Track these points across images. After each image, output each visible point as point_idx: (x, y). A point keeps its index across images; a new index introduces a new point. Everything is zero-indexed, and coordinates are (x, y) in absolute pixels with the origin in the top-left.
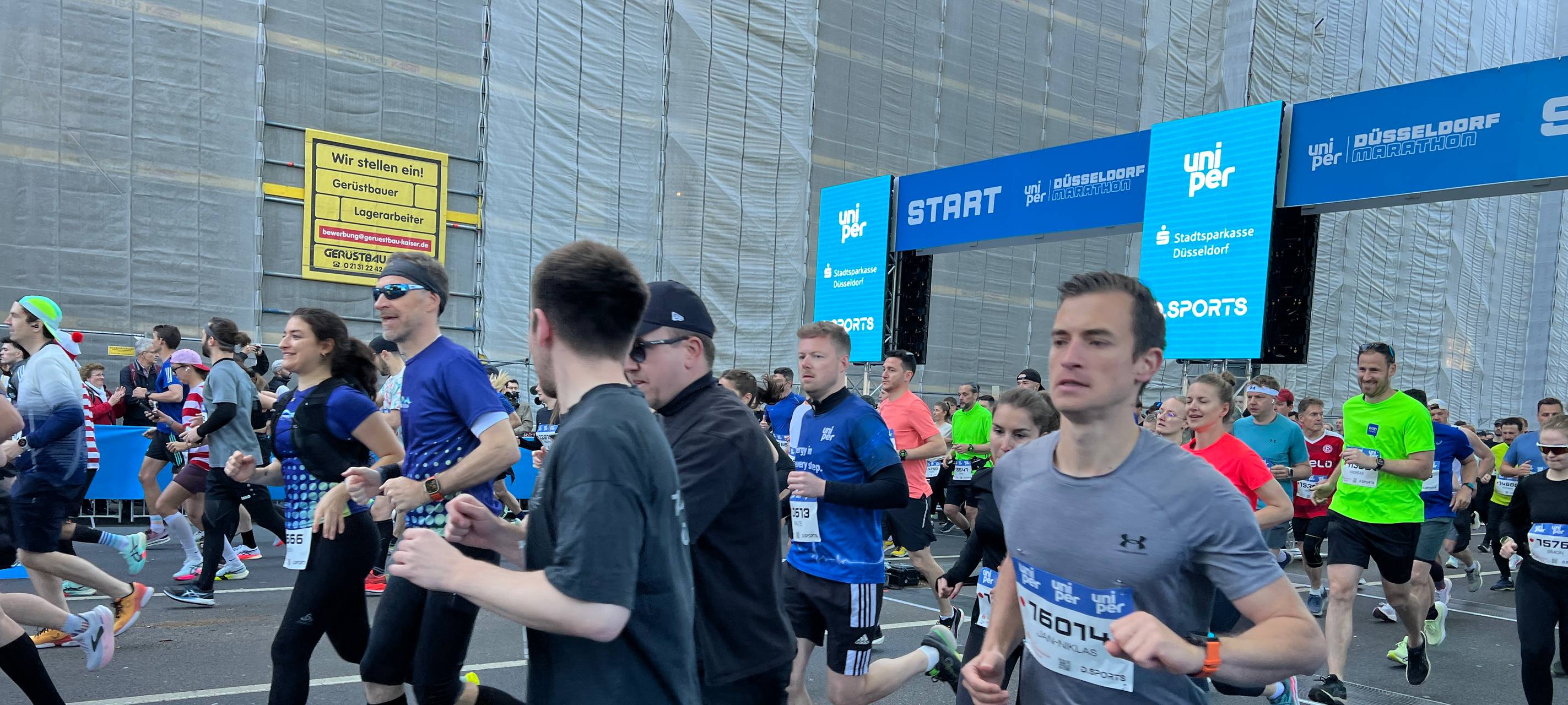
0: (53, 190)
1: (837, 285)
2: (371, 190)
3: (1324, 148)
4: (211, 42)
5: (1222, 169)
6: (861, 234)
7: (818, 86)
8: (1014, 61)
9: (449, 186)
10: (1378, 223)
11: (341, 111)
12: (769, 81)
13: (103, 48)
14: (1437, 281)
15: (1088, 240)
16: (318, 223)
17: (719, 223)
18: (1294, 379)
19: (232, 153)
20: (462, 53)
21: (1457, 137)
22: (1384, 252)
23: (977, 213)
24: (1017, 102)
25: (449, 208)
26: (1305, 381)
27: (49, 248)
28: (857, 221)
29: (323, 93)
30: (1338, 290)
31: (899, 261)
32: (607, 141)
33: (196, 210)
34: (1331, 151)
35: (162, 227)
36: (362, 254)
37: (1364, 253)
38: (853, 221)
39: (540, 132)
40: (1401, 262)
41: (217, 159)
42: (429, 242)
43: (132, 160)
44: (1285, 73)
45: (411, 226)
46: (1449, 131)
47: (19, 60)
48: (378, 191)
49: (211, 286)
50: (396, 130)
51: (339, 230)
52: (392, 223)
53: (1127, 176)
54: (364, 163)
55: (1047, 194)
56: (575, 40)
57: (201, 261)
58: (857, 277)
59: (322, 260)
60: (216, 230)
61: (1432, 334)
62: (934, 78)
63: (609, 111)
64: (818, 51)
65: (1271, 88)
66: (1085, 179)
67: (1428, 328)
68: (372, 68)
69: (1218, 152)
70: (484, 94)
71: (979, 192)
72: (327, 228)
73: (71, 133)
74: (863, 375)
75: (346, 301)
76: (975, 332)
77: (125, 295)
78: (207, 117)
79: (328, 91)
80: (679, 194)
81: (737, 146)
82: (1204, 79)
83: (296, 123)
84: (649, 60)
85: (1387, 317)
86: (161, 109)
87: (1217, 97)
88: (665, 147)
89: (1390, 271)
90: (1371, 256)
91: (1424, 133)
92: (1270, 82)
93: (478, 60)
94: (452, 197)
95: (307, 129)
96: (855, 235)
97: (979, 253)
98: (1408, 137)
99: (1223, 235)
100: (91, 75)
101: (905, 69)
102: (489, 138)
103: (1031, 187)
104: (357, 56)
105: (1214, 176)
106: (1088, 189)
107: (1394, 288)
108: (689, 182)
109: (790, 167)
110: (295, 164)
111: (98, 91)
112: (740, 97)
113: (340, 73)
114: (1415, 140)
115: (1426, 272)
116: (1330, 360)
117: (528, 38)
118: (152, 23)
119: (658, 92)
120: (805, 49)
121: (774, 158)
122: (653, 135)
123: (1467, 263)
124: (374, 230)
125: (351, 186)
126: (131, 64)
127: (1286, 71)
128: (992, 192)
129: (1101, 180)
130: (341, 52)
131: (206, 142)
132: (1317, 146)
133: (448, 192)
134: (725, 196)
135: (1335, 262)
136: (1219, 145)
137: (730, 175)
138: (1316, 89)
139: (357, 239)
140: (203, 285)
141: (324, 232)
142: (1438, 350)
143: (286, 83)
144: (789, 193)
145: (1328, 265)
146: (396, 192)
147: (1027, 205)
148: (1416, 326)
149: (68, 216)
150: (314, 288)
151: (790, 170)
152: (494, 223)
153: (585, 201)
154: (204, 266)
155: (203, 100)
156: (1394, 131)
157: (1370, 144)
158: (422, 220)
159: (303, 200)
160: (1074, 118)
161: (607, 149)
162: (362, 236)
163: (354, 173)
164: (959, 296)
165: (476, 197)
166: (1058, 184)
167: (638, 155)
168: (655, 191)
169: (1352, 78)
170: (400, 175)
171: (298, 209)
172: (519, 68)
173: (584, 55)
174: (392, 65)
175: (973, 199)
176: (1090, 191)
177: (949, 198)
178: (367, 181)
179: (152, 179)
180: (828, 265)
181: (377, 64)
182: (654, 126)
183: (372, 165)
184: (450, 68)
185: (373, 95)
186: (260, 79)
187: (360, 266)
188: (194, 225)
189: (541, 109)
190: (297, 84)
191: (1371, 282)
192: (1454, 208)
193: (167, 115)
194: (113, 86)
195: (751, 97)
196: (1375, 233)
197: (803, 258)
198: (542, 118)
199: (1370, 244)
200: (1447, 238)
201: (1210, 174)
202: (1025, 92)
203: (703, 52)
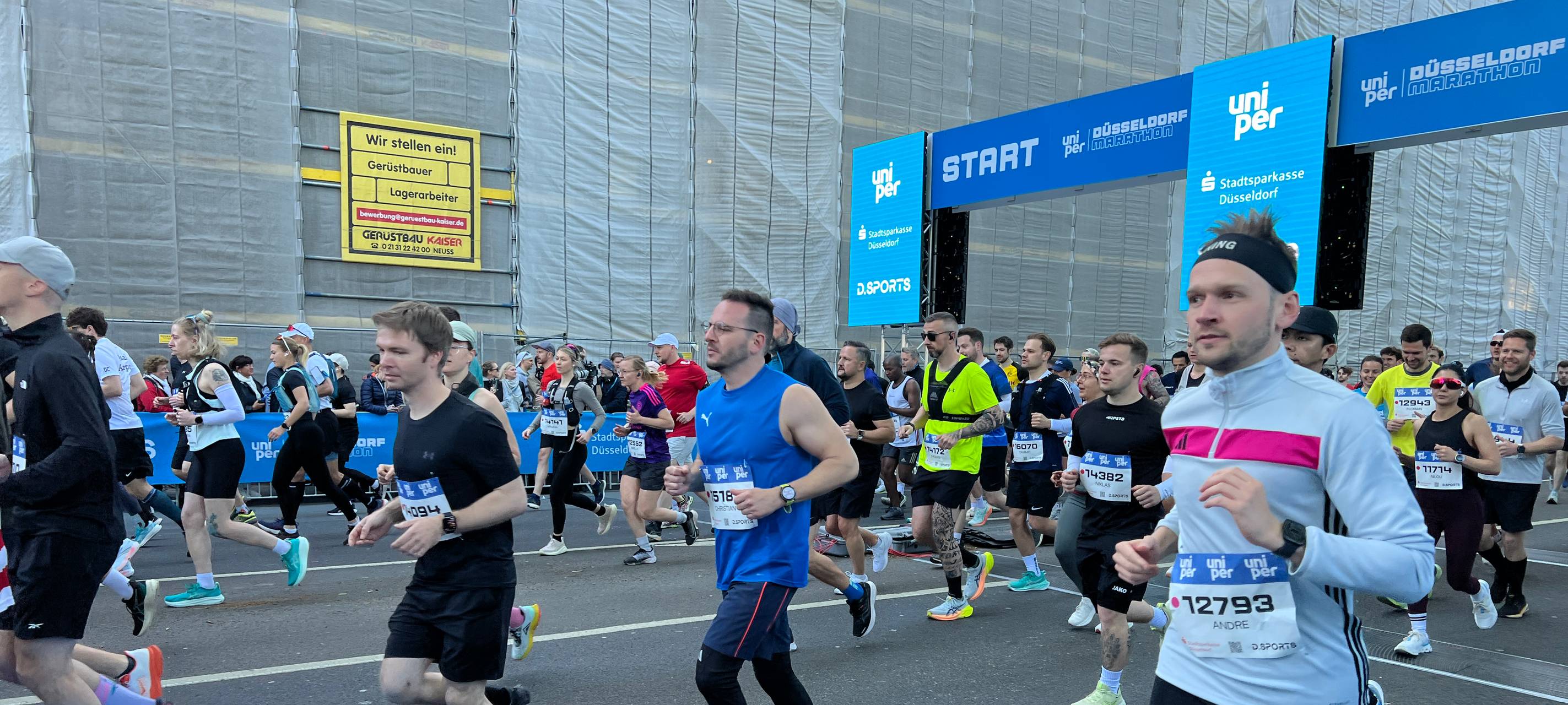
0: (99, 182)
1: (873, 246)
2: (406, 170)
3: (1377, 82)
4: (246, 29)
5: (1269, 109)
6: (895, 194)
7: (847, 44)
8: (1047, 10)
9: (481, 163)
10: (1433, 161)
11: (374, 92)
12: (798, 42)
13: (142, 40)
14: (1497, 219)
15: (1129, 190)
16: (355, 205)
17: (750, 190)
18: (1347, 326)
19: (270, 139)
20: (491, 28)
21: (1520, 65)
22: (1441, 191)
23: (1014, 166)
24: (1051, 51)
25: (483, 185)
26: (1358, 328)
27: (99, 240)
28: (891, 180)
29: (356, 76)
30: (1392, 233)
31: (934, 219)
32: (637, 111)
33: (238, 196)
34: (1385, 86)
35: (206, 215)
36: (400, 235)
37: (1419, 193)
38: (887, 181)
39: (570, 104)
40: (1459, 201)
41: (256, 145)
42: (464, 220)
43: (174, 149)
44: (1333, 9)
45: (446, 204)
46: (1511, 59)
47: (60, 55)
48: (413, 171)
49: (255, 272)
50: (428, 109)
51: (376, 211)
52: (428, 202)
53: (1170, 122)
54: (397, 143)
55: (1086, 144)
56: (601, 10)
57: (245, 247)
58: (892, 238)
59: (361, 242)
60: (258, 216)
61: (1494, 274)
62: (968, 31)
63: (638, 80)
64: (846, 8)
65: (1319, 24)
66: (1125, 127)
67: (1489, 268)
68: (403, 48)
69: (1265, 92)
70: (512, 69)
71: (1016, 145)
72: (364, 210)
73: (115, 127)
74: (901, 338)
75: (386, 282)
76: (1015, 289)
77: (174, 284)
78: (244, 104)
79: (361, 73)
80: (710, 162)
81: (766, 110)
82: (1246, 18)
83: (331, 107)
84: (678, 27)
85: (1445, 259)
86: (201, 98)
87: (1261, 37)
88: (695, 114)
89: (1448, 210)
90: (1427, 196)
91: (1485, 62)
92: (1317, 18)
93: (506, 34)
94: (485, 174)
95: (341, 112)
96: (889, 195)
97: (1017, 209)
98: (1467, 67)
99: (1272, 178)
100: (131, 67)
101: (936, 23)
102: (520, 112)
103: (1070, 138)
104: (388, 36)
105: (1261, 117)
106: (1129, 137)
107: (1452, 227)
108: (720, 149)
109: (821, 129)
110: (331, 148)
111: (137, 83)
112: (768, 60)
113: (372, 54)
114: (1475, 69)
115: (1486, 210)
116: (1384, 305)
117: (555, 10)
118: (186, 13)
119: (684, 58)
120: (833, 7)
121: (804, 120)
122: (682, 102)
123: (1529, 198)
124: (410, 210)
125: (386, 167)
126: (169, 55)
127: (1334, 6)
128: (1030, 144)
129: (1142, 127)
130: (371, 33)
131: (245, 129)
132: (1370, 81)
133: (481, 169)
134: (756, 162)
135: (1388, 203)
136: (1266, 84)
137: (760, 139)
138: (1366, 24)
139: (394, 219)
140: (248, 271)
141: (362, 214)
142: (1499, 291)
143: (319, 67)
144: (819, 156)
145: (1381, 206)
146: (430, 171)
147: (1066, 156)
148: (1475, 266)
149: (115, 208)
150: (355, 270)
151: (821, 132)
152: (528, 198)
153: (615, 172)
154: (248, 252)
155: (240, 88)
156: (1452, 61)
157: (1427, 76)
158: (456, 198)
159: (340, 183)
160: (1112, 66)
161: (637, 118)
162: (398, 217)
163: (388, 154)
164: (997, 253)
165: (509, 173)
166: (1097, 133)
167: (669, 123)
168: (686, 159)
169: (1402, 11)
170: (433, 154)
171: (336, 191)
172: (547, 41)
173: (610, 24)
174: (422, 44)
175: (1009, 153)
176: (1130, 140)
177: (985, 152)
178: (402, 161)
179: (194, 168)
180: (863, 226)
181: (406, 43)
182: (683, 93)
183: (405, 145)
184: (480, 45)
185: (403, 75)
186: (294, 64)
187: (398, 247)
188: (237, 211)
189: (570, 81)
190: (330, 67)
191: (1427, 222)
192: (1514, 142)
193: (206, 103)
194: (153, 76)
195: (780, 59)
196: (1431, 171)
197: (837, 220)
198: (571, 90)
199: (1426, 183)
200: (1508, 174)
201: (1257, 115)
202: (1060, 41)
203: (730, 16)
